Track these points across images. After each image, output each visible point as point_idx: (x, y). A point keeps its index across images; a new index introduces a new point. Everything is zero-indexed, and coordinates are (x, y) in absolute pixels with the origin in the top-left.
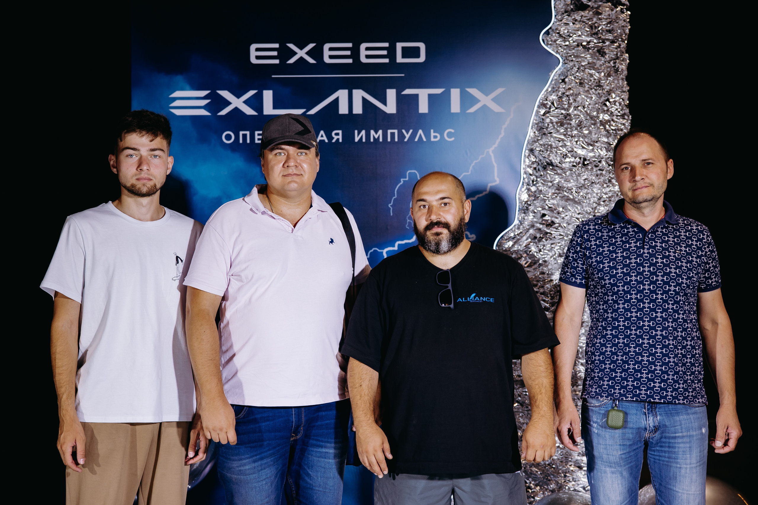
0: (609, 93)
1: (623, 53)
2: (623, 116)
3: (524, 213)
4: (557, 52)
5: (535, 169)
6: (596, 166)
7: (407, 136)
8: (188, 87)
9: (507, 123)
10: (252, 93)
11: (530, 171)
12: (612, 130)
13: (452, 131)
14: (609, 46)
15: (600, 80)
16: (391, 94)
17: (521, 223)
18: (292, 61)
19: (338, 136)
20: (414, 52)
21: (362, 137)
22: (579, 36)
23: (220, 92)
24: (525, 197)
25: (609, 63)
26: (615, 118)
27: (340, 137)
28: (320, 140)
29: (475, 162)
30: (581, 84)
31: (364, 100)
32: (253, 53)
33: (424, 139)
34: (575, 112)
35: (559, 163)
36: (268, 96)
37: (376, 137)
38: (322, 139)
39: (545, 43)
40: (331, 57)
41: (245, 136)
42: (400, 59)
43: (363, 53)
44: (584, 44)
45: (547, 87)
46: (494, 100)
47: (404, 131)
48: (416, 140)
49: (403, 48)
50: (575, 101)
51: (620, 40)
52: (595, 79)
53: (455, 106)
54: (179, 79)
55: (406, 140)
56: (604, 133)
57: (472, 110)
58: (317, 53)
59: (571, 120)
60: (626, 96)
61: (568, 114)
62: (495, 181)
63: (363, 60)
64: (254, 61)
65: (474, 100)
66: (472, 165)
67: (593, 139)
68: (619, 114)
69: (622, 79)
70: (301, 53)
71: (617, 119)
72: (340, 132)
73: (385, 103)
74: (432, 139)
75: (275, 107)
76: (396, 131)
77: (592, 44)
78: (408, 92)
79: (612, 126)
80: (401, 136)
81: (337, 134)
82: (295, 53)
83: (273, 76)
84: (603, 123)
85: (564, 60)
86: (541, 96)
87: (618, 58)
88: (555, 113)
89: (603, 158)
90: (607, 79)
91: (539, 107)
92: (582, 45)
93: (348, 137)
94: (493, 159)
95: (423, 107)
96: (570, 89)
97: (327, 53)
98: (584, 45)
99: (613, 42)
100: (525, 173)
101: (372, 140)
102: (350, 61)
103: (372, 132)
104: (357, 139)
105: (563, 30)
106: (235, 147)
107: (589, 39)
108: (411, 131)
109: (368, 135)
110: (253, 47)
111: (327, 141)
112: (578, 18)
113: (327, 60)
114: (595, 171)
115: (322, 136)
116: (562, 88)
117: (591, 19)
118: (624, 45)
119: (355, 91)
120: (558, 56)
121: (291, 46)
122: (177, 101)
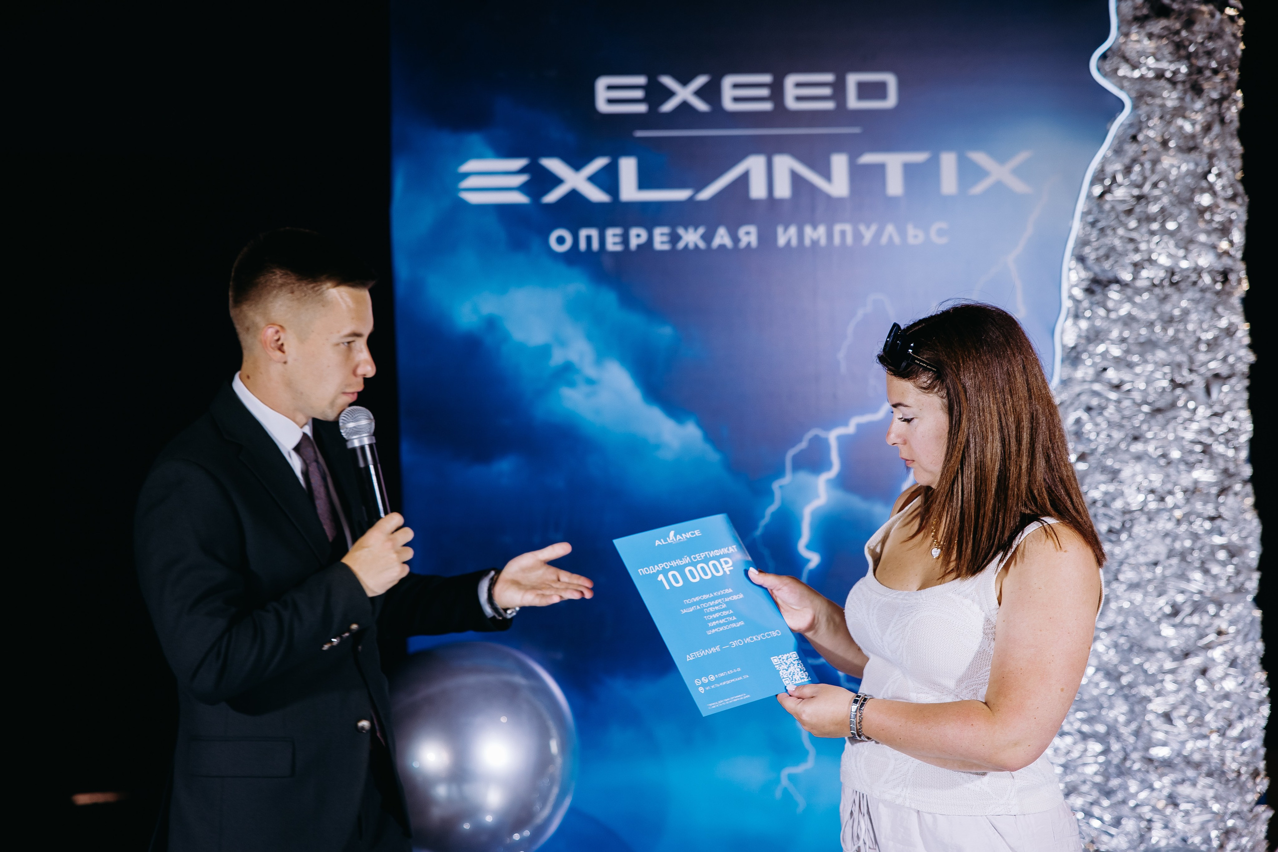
1: (1233, 89)
2: (1233, 198)
3: (1071, 366)
4: (1121, 90)
7: (868, 236)
8: (489, 152)
9: (1036, 211)
10: (599, 163)
11: (1078, 293)
13: (945, 225)
14: (1210, 78)
15: (1195, 137)
16: (839, 163)
17: (1066, 383)
18: (667, 108)
19: (749, 235)
20: (876, 91)
21: (791, 237)
22: (1158, 61)
23: (544, 162)
24: (1070, 339)
25: (1211, 107)
26: (1221, 202)
27: (753, 238)
28: (719, 245)
29: (984, 278)
30: (1164, 143)
31: (793, 173)
32: (601, 94)
33: (897, 241)
34: (1155, 192)
35: (1130, 279)
36: (628, 167)
37: (815, 237)
38: (722, 241)
39: (1101, 73)
40: (736, 100)
41: (589, 239)
42: (853, 102)
43: (790, 92)
44: (1168, 75)
45: (1105, 149)
46: (1014, 172)
47: (862, 227)
48: (883, 242)
49: (860, 84)
50: (1153, 171)
51: (1227, 68)
52: (1187, 135)
53: (949, 181)
54: (475, 140)
55: (865, 243)
56: (1204, 227)
57: (978, 190)
58: (710, 93)
59: (1148, 205)
60: (1238, 163)
61: (1142, 196)
63: (791, 104)
64: (602, 106)
65: (981, 173)
66: (979, 284)
67: (1185, 238)
68: (1227, 195)
69: (1232, 135)
70: (685, 94)
71: (1226, 203)
72: (753, 229)
73: (828, 179)
74: (911, 241)
75: (641, 187)
76: (848, 228)
77: (1181, 77)
78: (868, 158)
79: (1216, 215)
80: (858, 236)
81: (748, 233)
82: (673, 94)
83: (636, 134)
84: (1202, 211)
85: (1134, 103)
86: (1094, 165)
87: (1225, 98)
88: (1121, 193)
89: (1204, 271)
90: (1206, 135)
91: (1092, 183)
92: (1164, 77)
94: (1014, 274)
95: (895, 185)
96: (1145, 152)
97: (728, 93)
98: (1168, 78)
99: (1215, 72)
100: (1071, 297)
101: (807, 243)
102: (768, 106)
104: (782, 241)
105: (1131, 51)
106: (573, 257)
107: (1173, 67)
108: (874, 227)
109: (801, 235)
110: (602, 83)
111: (730, 245)
112: (1157, 30)
113: (728, 105)
114: (1192, 294)
115: (722, 237)
116: (1131, 149)
117: (1177, 33)
118: (1235, 75)
119: (777, 159)
120: (1122, 96)
121: (667, 80)
122: (472, 178)
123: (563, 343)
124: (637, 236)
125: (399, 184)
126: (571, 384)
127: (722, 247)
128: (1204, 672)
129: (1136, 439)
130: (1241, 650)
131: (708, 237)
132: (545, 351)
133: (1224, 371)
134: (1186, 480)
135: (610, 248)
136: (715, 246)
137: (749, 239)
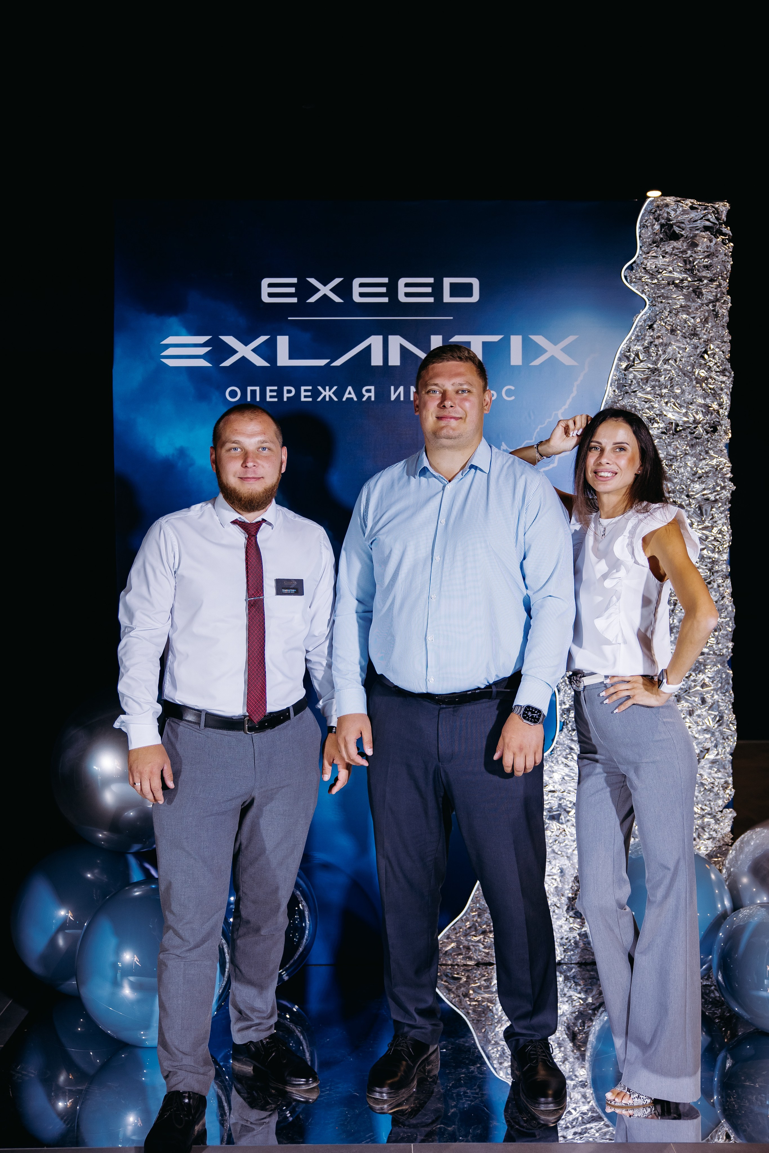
0: (707, 342)
1: (724, 294)
2: (723, 372)
4: (643, 292)
6: (691, 434)
8: (184, 331)
9: (580, 379)
10: (262, 339)
12: (710, 389)
13: (513, 388)
14: (707, 285)
15: (695, 327)
18: (313, 299)
19: (369, 393)
20: (466, 290)
21: (399, 394)
22: (670, 272)
23: (223, 338)
25: (707, 306)
26: (713, 375)
27: (372, 394)
28: (347, 398)
29: (540, 426)
30: (673, 331)
31: (402, 347)
32: (265, 290)
34: (666, 366)
36: (283, 342)
38: (350, 396)
39: (628, 280)
40: (362, 295)
41: (253, 392)
42: (447, 298)
43: (402, 290)
44: (677, 282)
45: (630, 335)
46: (563, 350)
49: (452, 284)
50: (664, 352)
51: (720, 278)
52: (689, 326)
53: (516, 357)
54: (173, 321)
56: (701, 392)
57: (536, 362)
58: (345, 290)
59: (660, 376)
60: (727, 347)
61: (656, 369)
63: (402, 298)
64: (266, 299)
65: (540, 351)
66: (537, 431)
67: (687, 400)
68: (718, 370)
69: (723, 326)
70: (325, 290)
71: (717, 375)
72: (372, 388)
75: (291, 357)
77: (686, 283)
79: (710, 384)
81: (368, 391)
82: (317, 290)
83: (289, 318)
84: (700, 381)
85: (652, 302)
86: (623, 346)
87: (717, 300)
88: (640, 367)
89: (699, 424)
90: (704, 327)
91: (620, 359)
92: (673, 283)
93: (382, 394)
96: (659, 337)
97: (356, 290)
98: (677, 284)
99: (712, 280)
102: (386, 300)
104: (393, 397)
105: (650, 264)
107: (681, 276)
109: (407, 392)
110: (265, 282)
111: (355, 399)
112: (669, 249)
113: (357, 299)
114: (689, 440)
115: (350, 393)
116: (648, 336)
117: (684, 252)
118: (725, 284)
119: (391, 338)
120: (644, 296)
121: (312, 281)
122: (170, 349)
124: (288, 392)
125: (118, 352)
127: (350, 400)
128: (691, 712)
130: (717, 697)
131: (339, 393)
133: (712, 497)
135: (268, 399)
136: (344, 399)
137: (369, 394)
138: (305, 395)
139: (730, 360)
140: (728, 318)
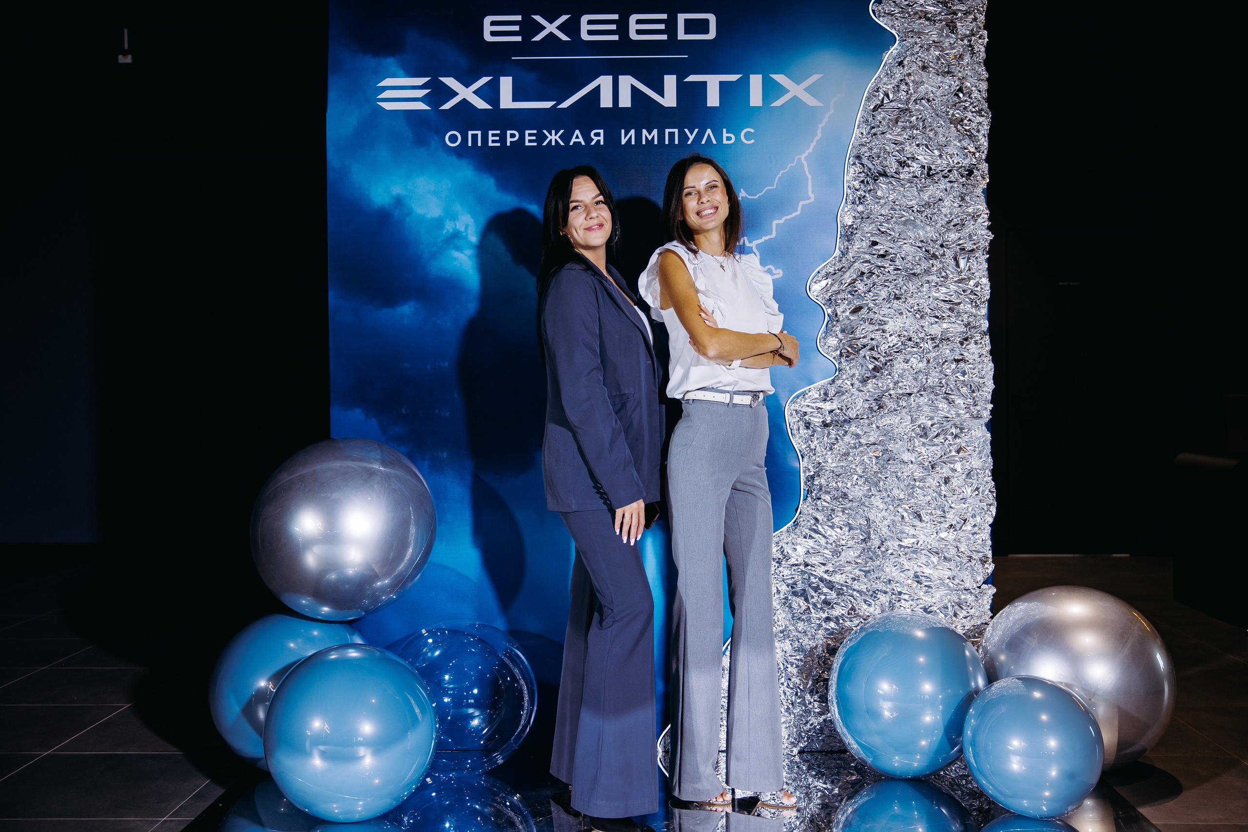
0: (963, 80)
1: (980, 28)
2: (979, 113)
3: (848, 241)
4: (893, 27)
5: (862, 182)
6: (945, 177)
7: (691, 138)
8: (401, 72)
9: (826, 120)
10: (485, 80)
11: (856, 184)
12: (966, 130)
13: (752, 131)
14: (961, 18)
16: (670, 82)
17: (844, 254)
18: (538, 38)
19: (598, 136)
20: (702, 26)
21: (631, 137)
22: (922, 6)
23: (442, 79)
24: (849, 219)
25: (962, 40)
26: (969, 115)
27: (601, 138)
28: (575, 143)
29: (781, 172)
30: (924, 68)
31: (633, 88)
32: (487, 28)
33: (714, 142)
34: (917, 107)
35: (895, 173)
36: (506, 84)
37: (650, 138)
38: (577, 140)
39: (877, 14)
40: (590, 32)
41: (475, 137)
42: (682, 36)
43: (633, 27)
44: (929, 15)
45: (879, 73)
46: (806, 90)
47: (686, 130)
48: (703, 142)
49: (687, 21)
50: (916, 91)
51: (976, 11)
52: (943, 63)
53: (756, 98)
54: (391, 62)
55: (689, 142)
56: (956, 134)
57: (778, 103)
58: (571, 28)
59: (911, 116)
60: (984, 86)
61: (907, 109)
62: (809, 198)
63: (633, 36)
64: (488, 38)
65: (783, 91)
66: (778, 176)
67: (941, 143)
68: (974, 110)
69: (980, 63)
70: (551, 28)
71: (973, 116)
72: (601, 131)
73: (661, 93)
74: (725, 142)
75: (515, 99)
76: (676, 131)
77: (939, 17)
78: (692, 78)
79: (966, 125)
80: (683, 137)
81: (597, 135)
82: (543, 28)
83: (513, 58)
85: (902, 37)
86: (871, 85)
87: (973, 35)
88: (890, 107)
89: (954, 167)
90: (959, 64)
91: (868, 100)
92: (926, 17)
93: (612, 137)
94: (806, 169)
95: (713, 99)
96: (909, 75)
97: (584, 27)
98: (929, 18)
99: (967, 13)
100: (850, 187)
101: (644, 143)
102: (615, 38)
103: (644, 132)
104: (624, 141)
106: (462, 151)
107: (934, 10)
108: (696, 130)
109: (638, 136)
110: (488, 20)
111: (583, 143)
113: (585, 36)
114: (943, 184)
115: (577, 138)
116: (898, 74)
118: (982, 18)
119: (622, 78)
120: (893, 32)
121: (538, 18)
122: (387, 92)
123: (454, 217)
124: (512, 136)
125: (332, 95)
126: (458, 248)
127: (577, 144)
128: (947, 480)
129: (897, 298)
130: (976, 463)
131: (566, 138)
132: (439, 223)
133: (969, 246)
134: (936, 330)
135: (490, 144)
136: (571, 144)
137: (598, 138)
138: (529, 140)
139: (988, 100)
140: (984, 55)
